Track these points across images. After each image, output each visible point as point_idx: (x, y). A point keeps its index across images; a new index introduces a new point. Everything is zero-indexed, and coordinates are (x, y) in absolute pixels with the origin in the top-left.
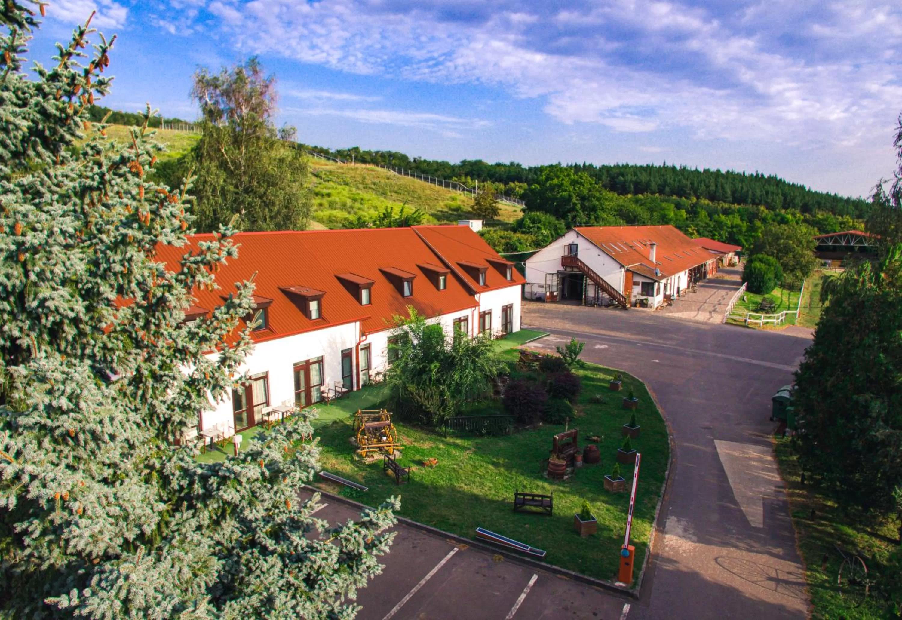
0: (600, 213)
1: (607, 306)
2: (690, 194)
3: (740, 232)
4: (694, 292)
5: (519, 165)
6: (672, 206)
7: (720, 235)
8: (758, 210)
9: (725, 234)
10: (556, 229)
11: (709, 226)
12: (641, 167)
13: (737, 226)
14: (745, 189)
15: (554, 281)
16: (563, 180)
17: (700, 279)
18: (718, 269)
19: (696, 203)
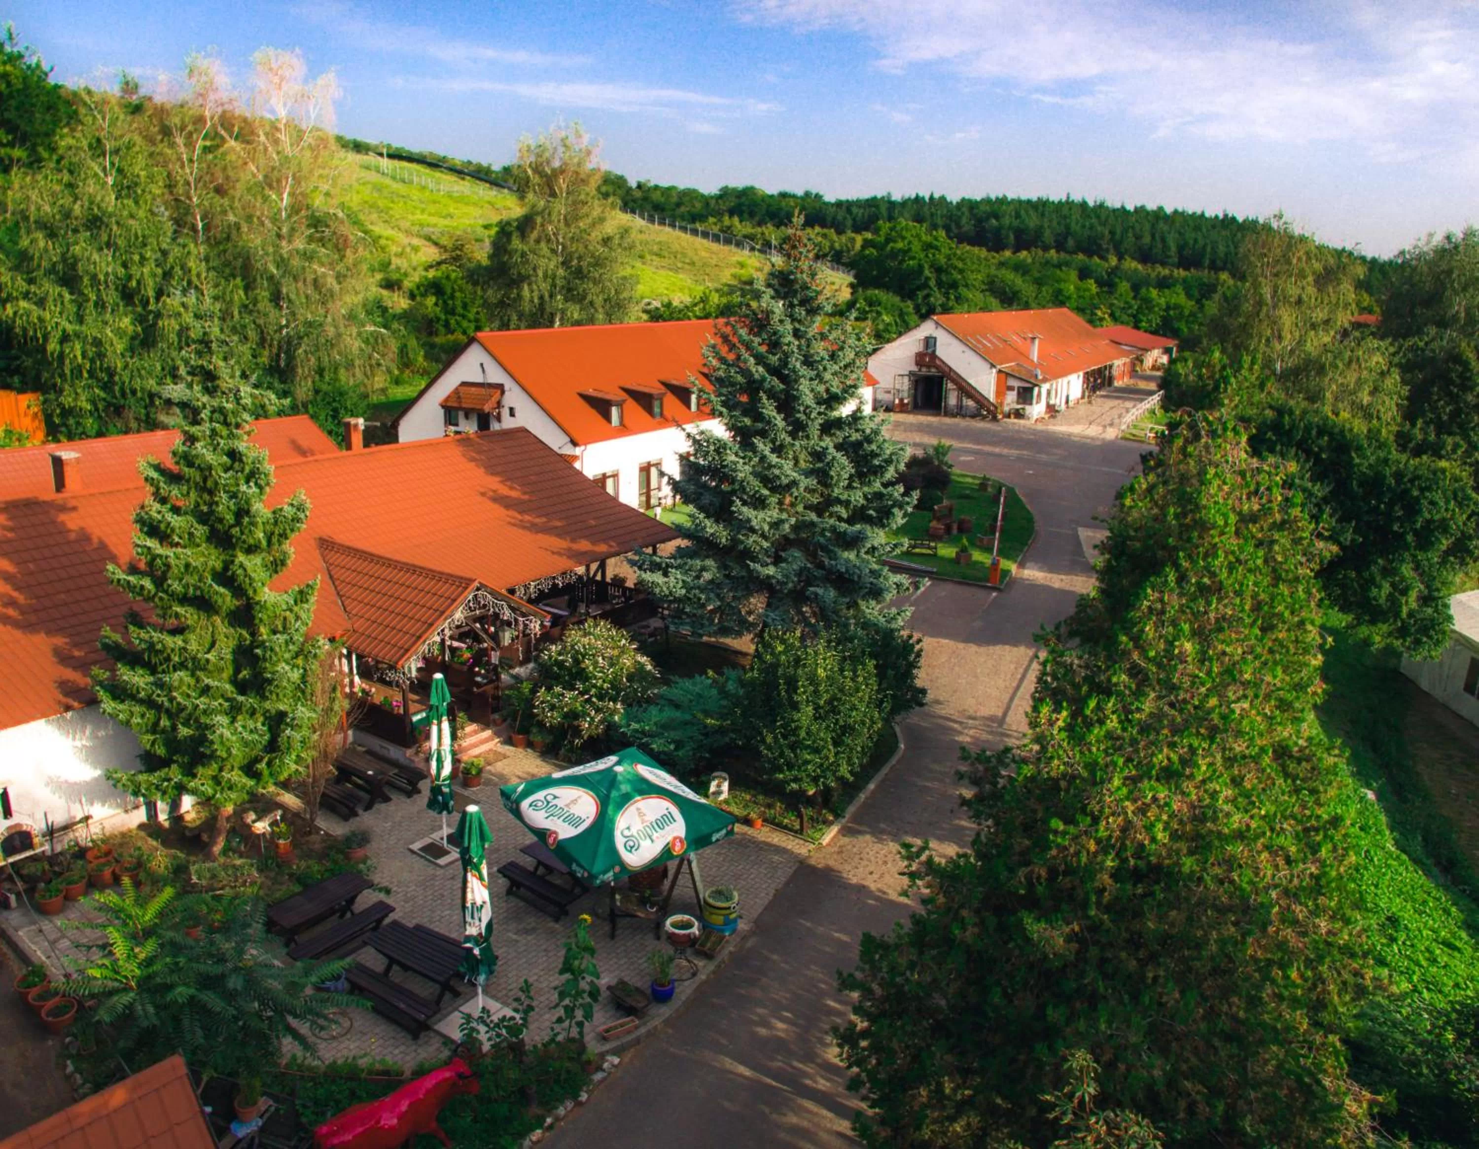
0: (963, 291)
1: (973, 416)
2: (1107, 250)
3: (1181, 316)
4: (1090, 402)
5: (818, 197)
6: (1073, 275)
7: (1149, 321)
8: (1217, 279)
9: (1156, 320)
10: (902, 315)
11: (1130, 307)
12: (1029, 202)
13: (1177, 307)
14: (1201, 242)
15: (905, 385)
16: (910, 243)
17: (1100, 387)
18: (1133, 373)
19: (1117, 268)
